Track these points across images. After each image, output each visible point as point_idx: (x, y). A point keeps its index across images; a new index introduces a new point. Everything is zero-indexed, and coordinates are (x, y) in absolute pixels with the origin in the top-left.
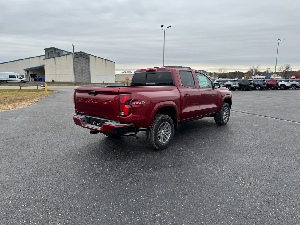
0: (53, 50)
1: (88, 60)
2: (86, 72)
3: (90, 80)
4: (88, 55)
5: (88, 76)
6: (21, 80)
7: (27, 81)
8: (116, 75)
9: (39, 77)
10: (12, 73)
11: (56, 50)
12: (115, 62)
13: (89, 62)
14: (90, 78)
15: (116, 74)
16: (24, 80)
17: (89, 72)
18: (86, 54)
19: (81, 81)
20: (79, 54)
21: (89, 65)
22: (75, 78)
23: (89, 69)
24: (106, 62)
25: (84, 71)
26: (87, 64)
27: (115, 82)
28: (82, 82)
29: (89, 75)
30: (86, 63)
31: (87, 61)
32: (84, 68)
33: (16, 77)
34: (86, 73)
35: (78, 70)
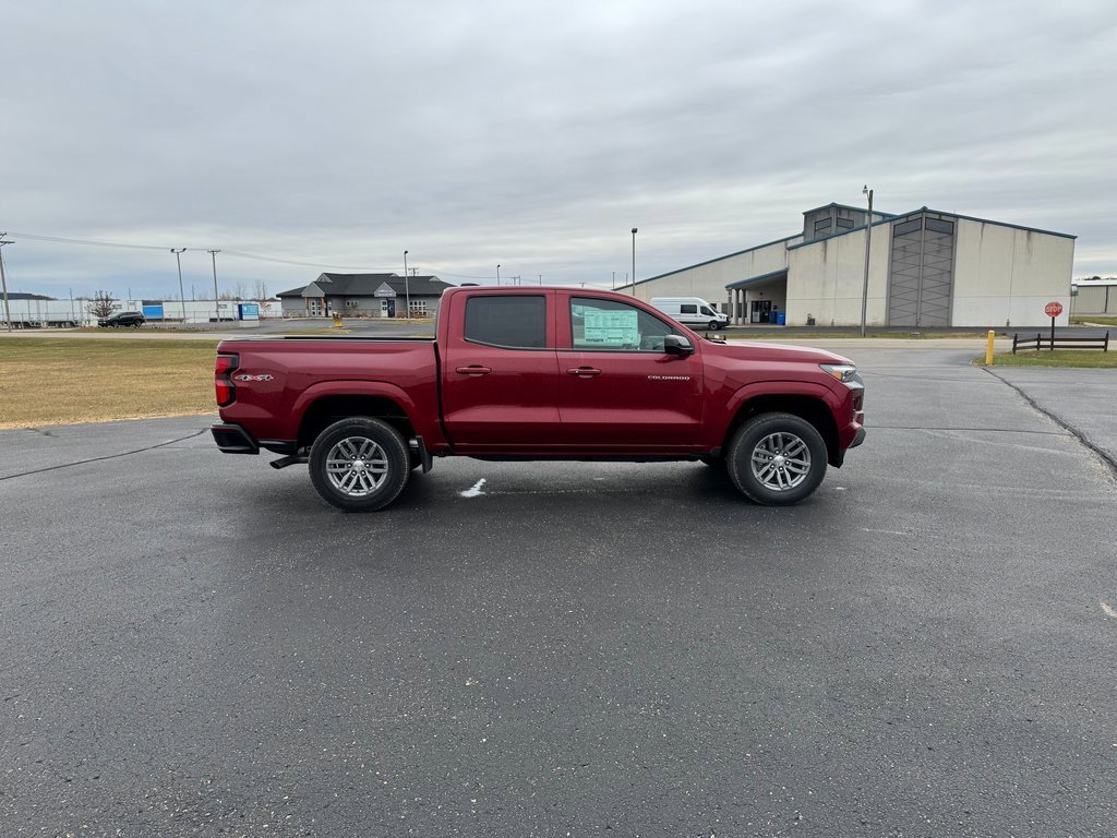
0: (833, 215)
1: (949, 239)
2: (938, 284)
3: (949, 318)
4: (951, 219)
5: (944, 302)
6: (709, 319)
7: (728, 323)
8: (1074, 294)
9: (775, 307)
10: (688, 301)
11: (843, 212)
12: (1074, 238)
13: (952, 248)
14: (949, 309)
15: (1074, 288)
16: (718, 320)
17: (950, 285)
18: (943, 218)
19: (911, 322)
20: (914, 217)
21: (952, 260)
22: (890, 309)
23: (951, 272)
24: (1029, 238)
25: (927, 283)
26: (946, 253)
27: (1067, 325)
28: (914, 324)
29: (949, 295)
30: (939, 251)
31: (947, 241)
32: (928, 272)
33: (699, 310)
34: (935, 290)
35: (906, 278)
